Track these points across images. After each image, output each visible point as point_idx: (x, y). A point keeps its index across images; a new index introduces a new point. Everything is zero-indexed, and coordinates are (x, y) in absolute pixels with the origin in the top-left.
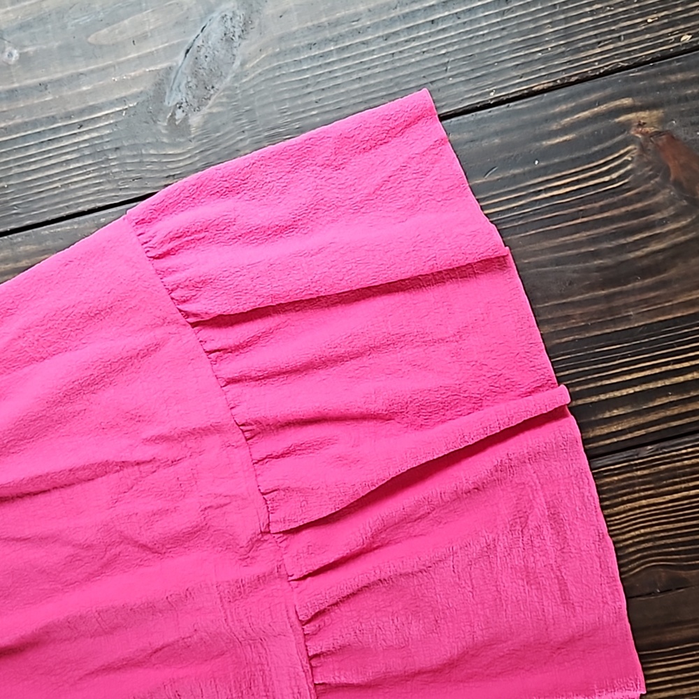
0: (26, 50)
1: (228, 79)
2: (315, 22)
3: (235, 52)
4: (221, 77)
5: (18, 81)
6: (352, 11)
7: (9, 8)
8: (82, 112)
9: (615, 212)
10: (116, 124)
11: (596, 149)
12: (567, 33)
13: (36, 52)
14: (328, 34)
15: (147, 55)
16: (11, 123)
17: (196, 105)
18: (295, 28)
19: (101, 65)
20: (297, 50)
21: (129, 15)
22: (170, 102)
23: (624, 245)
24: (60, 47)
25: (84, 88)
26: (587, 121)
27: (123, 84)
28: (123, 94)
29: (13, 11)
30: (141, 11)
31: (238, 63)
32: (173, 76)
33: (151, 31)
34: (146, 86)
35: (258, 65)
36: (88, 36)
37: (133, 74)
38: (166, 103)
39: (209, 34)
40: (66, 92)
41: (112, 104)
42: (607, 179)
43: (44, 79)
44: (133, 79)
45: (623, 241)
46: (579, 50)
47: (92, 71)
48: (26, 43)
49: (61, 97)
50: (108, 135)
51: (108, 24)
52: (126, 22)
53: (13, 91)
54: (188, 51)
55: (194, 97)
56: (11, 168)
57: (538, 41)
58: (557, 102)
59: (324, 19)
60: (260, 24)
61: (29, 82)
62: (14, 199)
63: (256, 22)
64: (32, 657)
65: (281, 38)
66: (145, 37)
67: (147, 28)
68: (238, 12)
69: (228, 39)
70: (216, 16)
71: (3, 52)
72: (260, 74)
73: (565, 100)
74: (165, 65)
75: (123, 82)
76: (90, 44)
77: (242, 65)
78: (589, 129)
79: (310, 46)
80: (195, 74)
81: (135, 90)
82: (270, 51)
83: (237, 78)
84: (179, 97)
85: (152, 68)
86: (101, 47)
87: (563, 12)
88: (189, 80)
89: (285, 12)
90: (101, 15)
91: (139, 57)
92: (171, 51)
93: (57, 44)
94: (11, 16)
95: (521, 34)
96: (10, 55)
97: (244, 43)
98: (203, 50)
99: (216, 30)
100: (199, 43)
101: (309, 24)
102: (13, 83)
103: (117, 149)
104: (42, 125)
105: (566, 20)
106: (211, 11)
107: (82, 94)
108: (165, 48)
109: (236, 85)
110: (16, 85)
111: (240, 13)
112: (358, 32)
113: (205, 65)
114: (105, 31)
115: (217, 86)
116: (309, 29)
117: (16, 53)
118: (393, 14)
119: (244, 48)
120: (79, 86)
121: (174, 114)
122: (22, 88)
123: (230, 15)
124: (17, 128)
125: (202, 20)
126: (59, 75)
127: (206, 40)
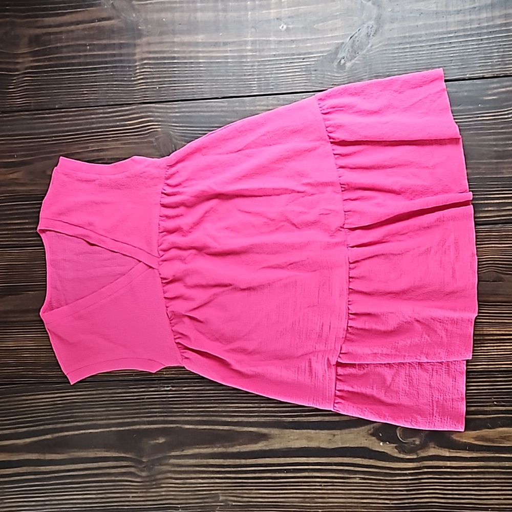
0: (289, 26)
1: (365, 51)
2: (404, 35)
3: (370, 41)
4: (362, 50)
5: (284, 38)
6: (419, 33)
7: (287, 9)
8: (305, 54)
9: (507, 130)
10: (317, 61)
11: (505, 104)
12: (503, 57)
13: (293, 28)
14: (407, 40)
15: (335, 36)
16: (277, 53)
17: (350, 59)
18: (395, 36)
19: (317, 37)
20: (394, 45)
21: (331, 20)
22: (340, 56)
23: (508, 144)
24: (303, 28)
25: (308, 45)
26: (504, 92)
27: (323, 46)
28: (323, 50)
29: (288, 10)
30: (337, 19)
31: (370, 45)
32: (343, 46)
33: (339, 27)
34: (332, 48)
35: (377, 48)
36: (314, 25)
37: (328, 42)
38: (338, 56)
39: (361, 32)
40: (301, 45)
41: (318, 53)
42: (506, 116)
43: (293, 38)
44: (328, 44)
45: (507, 142)
46: (506, 64)
47: (313, 39)
48: (290, 23)
49: (299, 47)
50: (313, 64)
51: (322, 22)
52: (330, 22)
53: (281, 41)
54: (351, 37)
55: (350, 56)
56: (273, 71)
57: (491, 58)
58: (493, 83)
59: (407, 35)
60: (382, 32)
61: (288, 39)
62: (272, 82)
63: (381, 31)
64: (243, 257)
65: (389, 39)
66: (336, 29)
67: (338, 26)
68: (374, 26)
69: (368, 35)
70: (366, 26)
71: (280, 25)
72: (378, 51)
73: (496, 83)
74: (341, 41)
75: (323, 45)
76: (314, 28)
77: (372, 46)
78: (504, 96)
79: (400, 44)
80: (352, 47)
81: (328, 49)
82: (383, 43)
83: (368, 51)
84: (344, 55)
85: (336, 42)
86: (318, 30)
87: (503, 48)
88: (350, 48)
89: (393, 29)
90: (321, 18)
91: (332, 37)
92: (345, 36)
93: (301, 26)
94: (287, 12)
95: (484, 54)
96: (283, 27)
97: (374, 38)
98: (357, 39)
99: (364, 31)
100: (356, 35)
101: (401, 35)
102: (281, 38)
103: (316, 70)
104: (289, 56)
105: (504, 51)
106: (364, 23)
107: (307, 47)
108: (342, 35)
109: (367, 54)
110: (282, 39)
111: (375, 26)
112: (420, 42)
113: (357, 44)
114: (321, 24)
115: (360, 53)
116: (401, 37)
117: (285, 27)
118: (435, 37)
119: (373, 40)
120: (307, 44)
121: (340, 61)
122: (284, 41)
123: (371, 26)
124: (279, 55)
125: (359, 26)
126: (299, 38)
127: (359, 34)
